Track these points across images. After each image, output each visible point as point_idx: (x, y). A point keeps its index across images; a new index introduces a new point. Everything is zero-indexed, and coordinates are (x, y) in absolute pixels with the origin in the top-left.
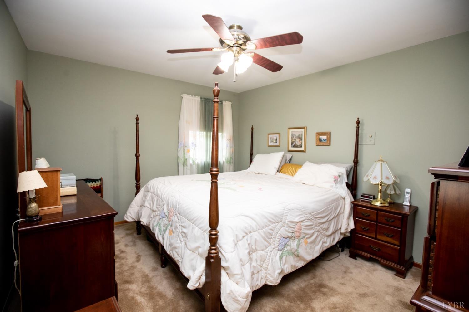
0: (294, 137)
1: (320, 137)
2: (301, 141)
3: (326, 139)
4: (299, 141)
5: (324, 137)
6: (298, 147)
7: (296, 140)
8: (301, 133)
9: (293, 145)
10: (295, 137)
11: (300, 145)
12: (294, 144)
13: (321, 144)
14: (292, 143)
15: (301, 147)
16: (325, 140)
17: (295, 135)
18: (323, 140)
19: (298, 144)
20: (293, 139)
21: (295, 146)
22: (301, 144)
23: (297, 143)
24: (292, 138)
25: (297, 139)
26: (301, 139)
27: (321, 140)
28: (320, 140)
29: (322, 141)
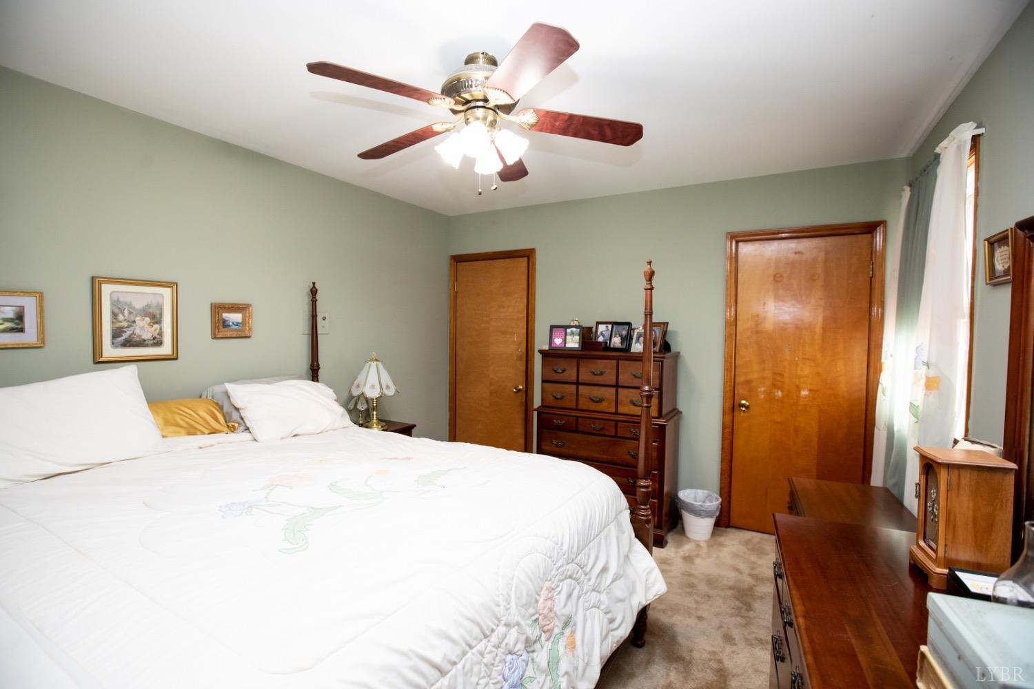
0: (126, 313)
1: (225, 315)
2: (156, 326)
3: (240, 321)
4: (151, 325)
5: (235, 317)
6: (147, 346)
7: (134, 322)
8: (155, 302)
9: (121, 339)
10: (130, 313)
11: (155, 338)
12: (125, 336)
13: (229, 334)
14: (116, 334)
15: (158, 342)
16: (237, 324)
17: (130, 305)
18: (231, 324)
19: (147, 335)
20: (121, 317)
21: (128, 343)
22: (156, 335)
23: (138, 331)
24: (114, 315)
25: (138, 319)
26: (156, 319)
27: (227, 323)
28: (225, 324)
29: (229, 326)
